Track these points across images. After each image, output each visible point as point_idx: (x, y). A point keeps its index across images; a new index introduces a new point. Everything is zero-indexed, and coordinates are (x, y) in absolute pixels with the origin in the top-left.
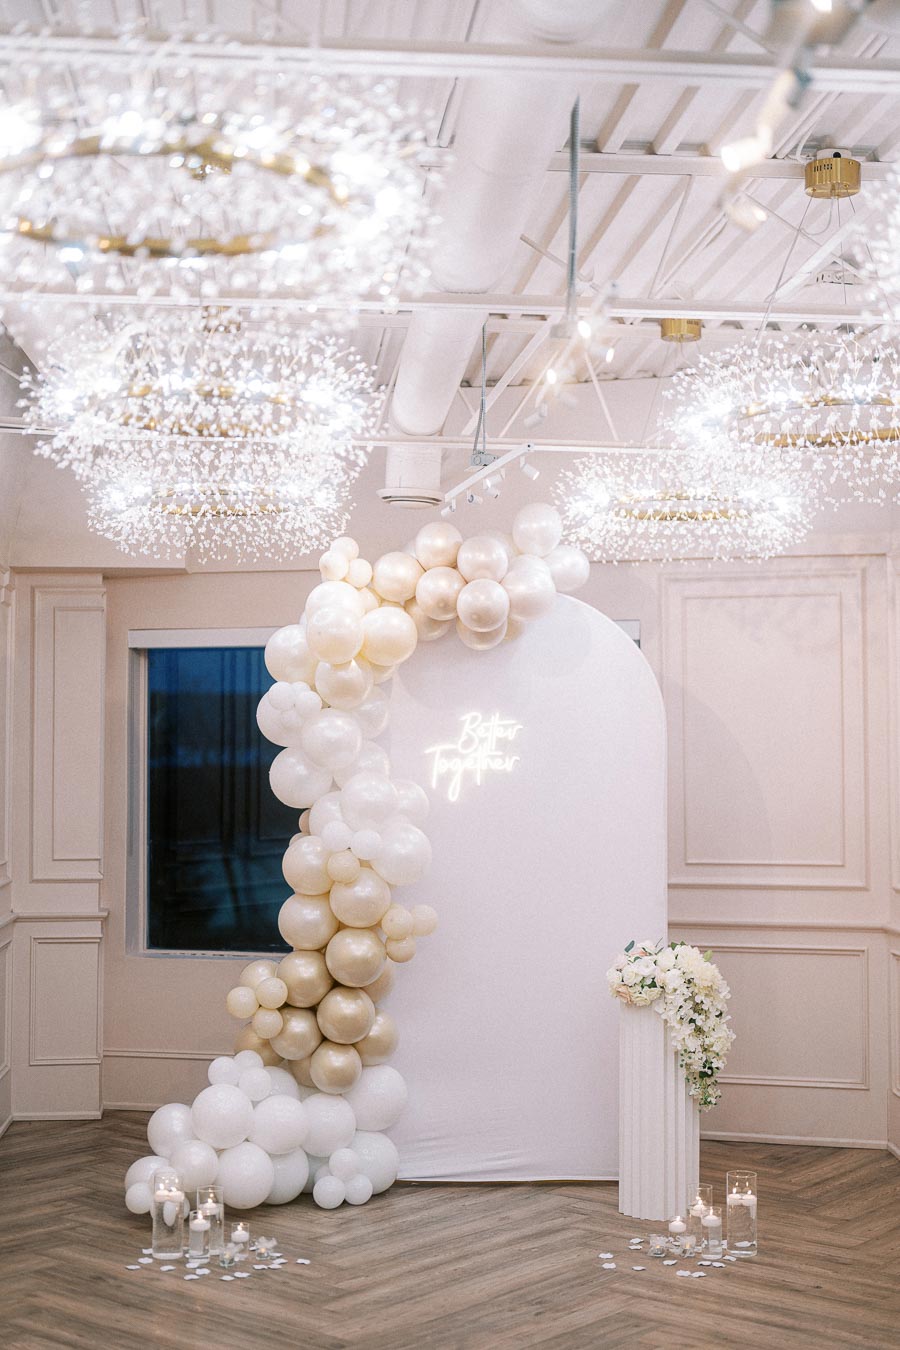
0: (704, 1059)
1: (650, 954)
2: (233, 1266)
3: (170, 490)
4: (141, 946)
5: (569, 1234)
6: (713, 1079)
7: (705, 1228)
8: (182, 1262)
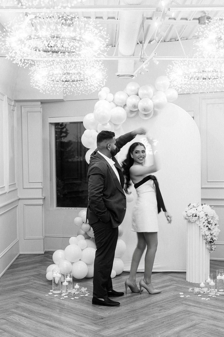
0: (211, 237)
1: (195, 207)
2: (75, 295)
3: (53, 73)
4: (55, 206)
5: (171, 287)
6: (213, 243)
7: (210, 286)
8: (60, 294)
